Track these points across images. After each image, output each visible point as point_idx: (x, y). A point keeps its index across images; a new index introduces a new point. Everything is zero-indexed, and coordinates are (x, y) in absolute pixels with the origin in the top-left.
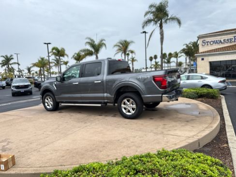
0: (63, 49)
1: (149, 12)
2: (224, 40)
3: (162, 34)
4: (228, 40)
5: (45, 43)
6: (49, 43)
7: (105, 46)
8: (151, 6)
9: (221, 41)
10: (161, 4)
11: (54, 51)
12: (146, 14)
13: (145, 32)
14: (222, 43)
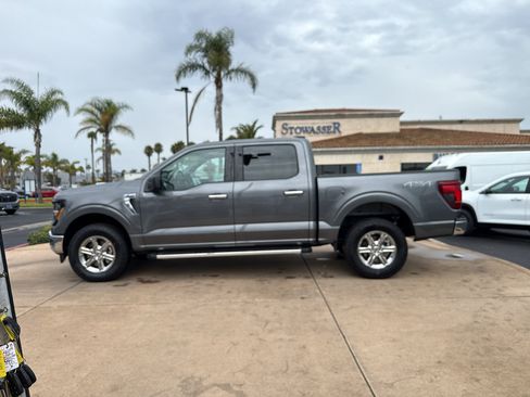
1: (196, 46)
2: (319, 128)
3: (219, 100)
4: (324, 128)
8: (200, 36)
9: (313, 130)
10: (219, 35)
12: (190, 49)
13: (185, 90)
14: (314, 132)
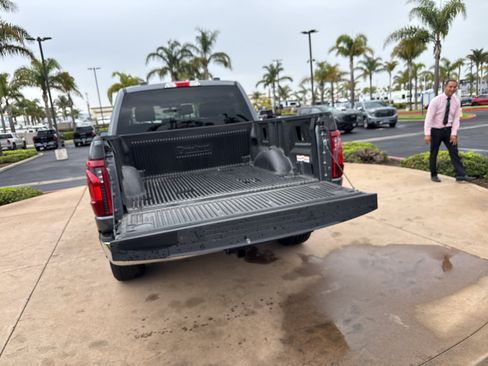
0: (362, 36)
5: (305, 33)
6: (313, 31)
7: (464, 10)
11: (341, 45)
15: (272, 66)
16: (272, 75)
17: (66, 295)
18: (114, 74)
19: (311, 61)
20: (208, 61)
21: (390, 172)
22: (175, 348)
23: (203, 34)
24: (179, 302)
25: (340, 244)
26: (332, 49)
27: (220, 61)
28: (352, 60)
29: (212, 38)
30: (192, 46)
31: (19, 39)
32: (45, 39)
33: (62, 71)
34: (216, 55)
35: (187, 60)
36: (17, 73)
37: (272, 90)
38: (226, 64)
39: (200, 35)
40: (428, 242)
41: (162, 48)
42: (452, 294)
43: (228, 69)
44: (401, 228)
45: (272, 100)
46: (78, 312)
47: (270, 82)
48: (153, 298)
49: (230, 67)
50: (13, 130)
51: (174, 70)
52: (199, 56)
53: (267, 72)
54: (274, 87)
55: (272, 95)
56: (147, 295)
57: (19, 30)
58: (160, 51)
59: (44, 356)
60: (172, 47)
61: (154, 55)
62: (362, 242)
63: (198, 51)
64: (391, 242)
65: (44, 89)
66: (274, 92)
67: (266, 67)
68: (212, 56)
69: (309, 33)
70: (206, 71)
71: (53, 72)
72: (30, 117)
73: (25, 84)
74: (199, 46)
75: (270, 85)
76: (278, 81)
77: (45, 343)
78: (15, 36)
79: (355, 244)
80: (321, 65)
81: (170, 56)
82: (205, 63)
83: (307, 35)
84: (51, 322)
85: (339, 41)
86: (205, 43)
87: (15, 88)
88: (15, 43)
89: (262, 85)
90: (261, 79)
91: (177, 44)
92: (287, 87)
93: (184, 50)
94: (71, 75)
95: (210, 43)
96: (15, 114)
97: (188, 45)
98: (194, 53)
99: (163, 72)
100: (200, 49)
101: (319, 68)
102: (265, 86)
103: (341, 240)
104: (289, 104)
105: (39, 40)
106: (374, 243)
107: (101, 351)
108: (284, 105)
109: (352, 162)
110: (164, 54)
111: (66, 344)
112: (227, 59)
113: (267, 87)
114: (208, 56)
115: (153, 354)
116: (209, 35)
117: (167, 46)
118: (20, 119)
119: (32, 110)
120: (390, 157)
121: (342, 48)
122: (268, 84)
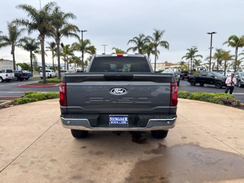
5: (209, 33)
6: (214, 33)
15: (192, 49)
16: (191, 54)
17: (53, 139)
18: (113, 48)
19: (211, 48)
20: (157, 45)
21: (236, 112)
22: (80, 169)
23: (157, 32)
24: (93, 152)
25: (184, 142)
26: (226, 43)
27: (163, 45)
28: (237, 49)
29: (161, 34)
30: (150, 37)
31: (75, 31)
32: (84, 31)
33: (91, 45)
34: (162, 42)
35: (148, 44)
36: (73, 45)
37: (190, 61)
38: (166, 47)
39: (155, 32)
40: (233, 151)
41: (136, 38)
42: (228, 180)
43: (167, 49)
44: (221, 141)
45: (190, 66)
46: (53, 146)
47: (190, 57)
48: (84, 147)
49: (168, 48)
50: (68, 69)
51: (141, 48)
52: (153, 42)
53: (189, 52)
54: (192, 59)
55: (190, 64)
56: (82, 146)
57: (76, 27)
58: (135, 39)
59: (32, 160)
60: (141, 37)
61: (131, 41)
62: (195, 144)
63: (153, 40)
64: (211, 147)
65: (83, 52)
66: (191, 62)
67: (189, 50)
68: (160, 43)
69: (212, 34)
70: (156, 49)
71: (88, 46)
72: (77, 65)
73: (75, 50)
74: (154, 37)
75: (190, 59)
76: (194, 57)
77: (35, 155)
78: (74, 29)
79: (191, 144)
80: (218, 51)
81: (139, 41)
82: (156, 45)
83: (210, 35)
84: (41, 148)
85: (230, 39)
86: (157, 36)
87: (72, 51)
88: (73, 32)
89: (185, 58)
90: (185, 55)
91: (143, 36)
92: (199, 60)
93: (146, 39)
94: (95, 47)
95: (160, 36)
96: (71, 62)
97: (148, 37)
98: (151, 41)
99: (135, 49)
100: (154, 39)
101: (217, 52)
102: (187, 59)
103: (184, 141)
104: (199, 69)
105: (82, 31)
106: (201, 145)
107: (53, 163)
108: (197, 69)
109: (217, 103)
110: (137, 41)
111: (42, 158)
112: (167, 45)
113: (188, 60)
114: (158, 42)
115: (71, 170)
116: (160, 33)
117: (139, 37)
118: (73, 64)
119: (78, 61)
120: (242, 104)
121: (232, 42)
122: (188, 58)
